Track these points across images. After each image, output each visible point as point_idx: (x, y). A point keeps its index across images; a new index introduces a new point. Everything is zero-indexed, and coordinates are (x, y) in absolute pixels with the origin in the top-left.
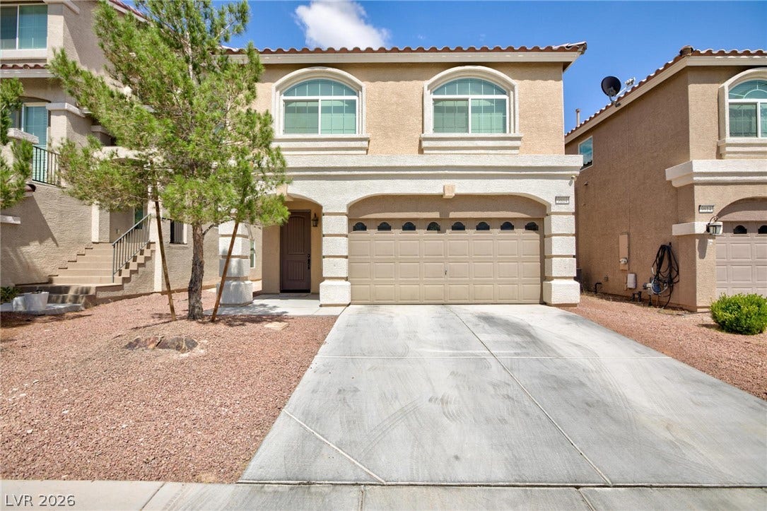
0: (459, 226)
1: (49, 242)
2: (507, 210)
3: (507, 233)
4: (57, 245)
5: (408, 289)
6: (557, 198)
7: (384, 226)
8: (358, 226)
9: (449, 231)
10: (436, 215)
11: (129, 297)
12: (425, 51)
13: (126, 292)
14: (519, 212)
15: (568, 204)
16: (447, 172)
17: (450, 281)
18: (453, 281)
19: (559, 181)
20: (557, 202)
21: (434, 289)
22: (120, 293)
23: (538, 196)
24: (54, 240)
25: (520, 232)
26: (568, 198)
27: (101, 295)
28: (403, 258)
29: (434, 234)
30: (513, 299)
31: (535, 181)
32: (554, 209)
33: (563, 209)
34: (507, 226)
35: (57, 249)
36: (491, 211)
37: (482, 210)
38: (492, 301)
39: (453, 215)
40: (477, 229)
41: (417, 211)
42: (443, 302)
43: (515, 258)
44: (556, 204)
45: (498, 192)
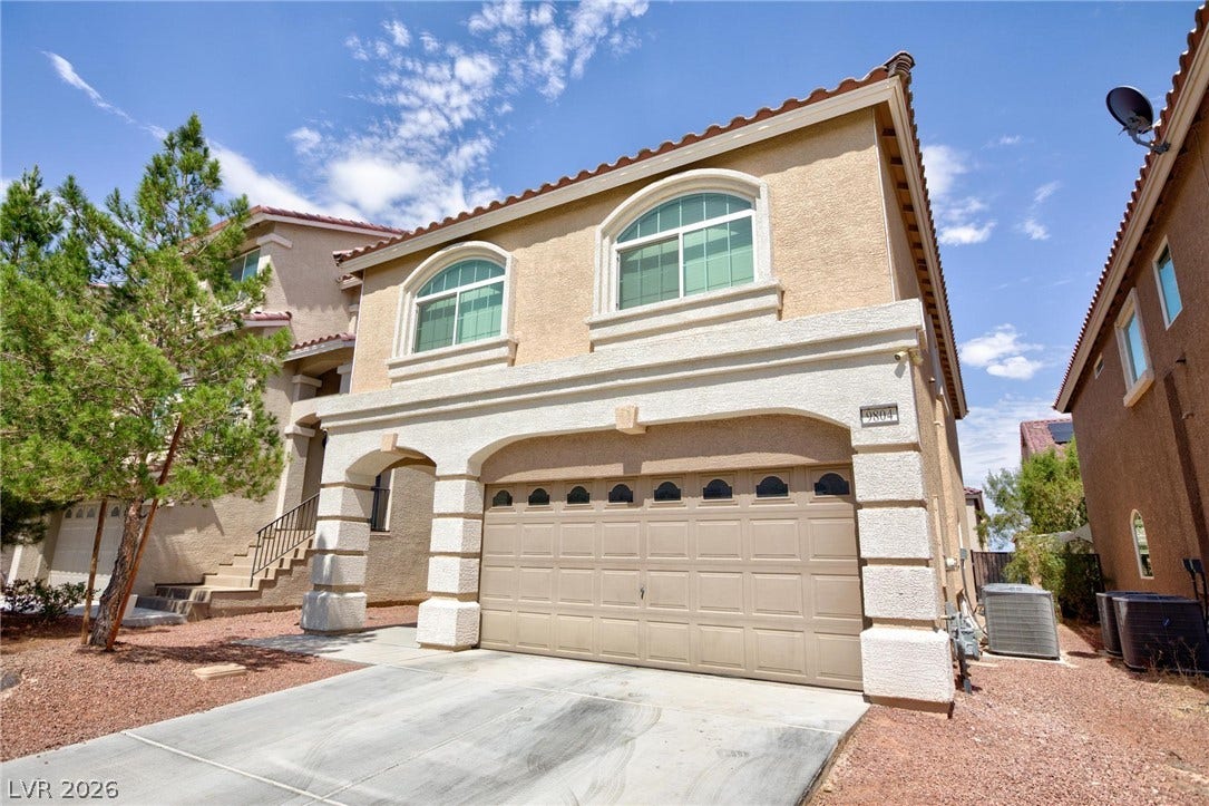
0: (668, 491)
1: (213, 529)
2: (759, 450)
3: (772, 504)
4: (223, 533)
5: (572, 626)
6: (864, 411)
7: (539, 497)
8: (500, 497)
9: (649, 502)
10: (616, 470)
11: (269, 610)
12: (591, 176)
13: (264, 601)
14: (787, 451)
15: (897, 423)
16: (620, 382)
17: (651, 613)
18: (656, 613)
19: (868, 368)
20: (866, 420)
21: (618, 630)
22: (254, 603)
23: (815, 410)
24: (219, 526)
25: (802, 500)
26: (893, 408)
27: (219, 604)
28: (568, 560)
29: (622, 509)
30: (791, 671)
31: (808, 376)
32: (857, 439)
33: (885, 436)
34: (772, 486)
35: (222, 537)
36: (726, 453)
37: (706, 453)
38: (741, 670)
39: (648, 468)
40: (705, 497)
41: (584, 463)
42: (635, 660)
43: (795, 566)
44: (864, 426)
45: (724, 410)
